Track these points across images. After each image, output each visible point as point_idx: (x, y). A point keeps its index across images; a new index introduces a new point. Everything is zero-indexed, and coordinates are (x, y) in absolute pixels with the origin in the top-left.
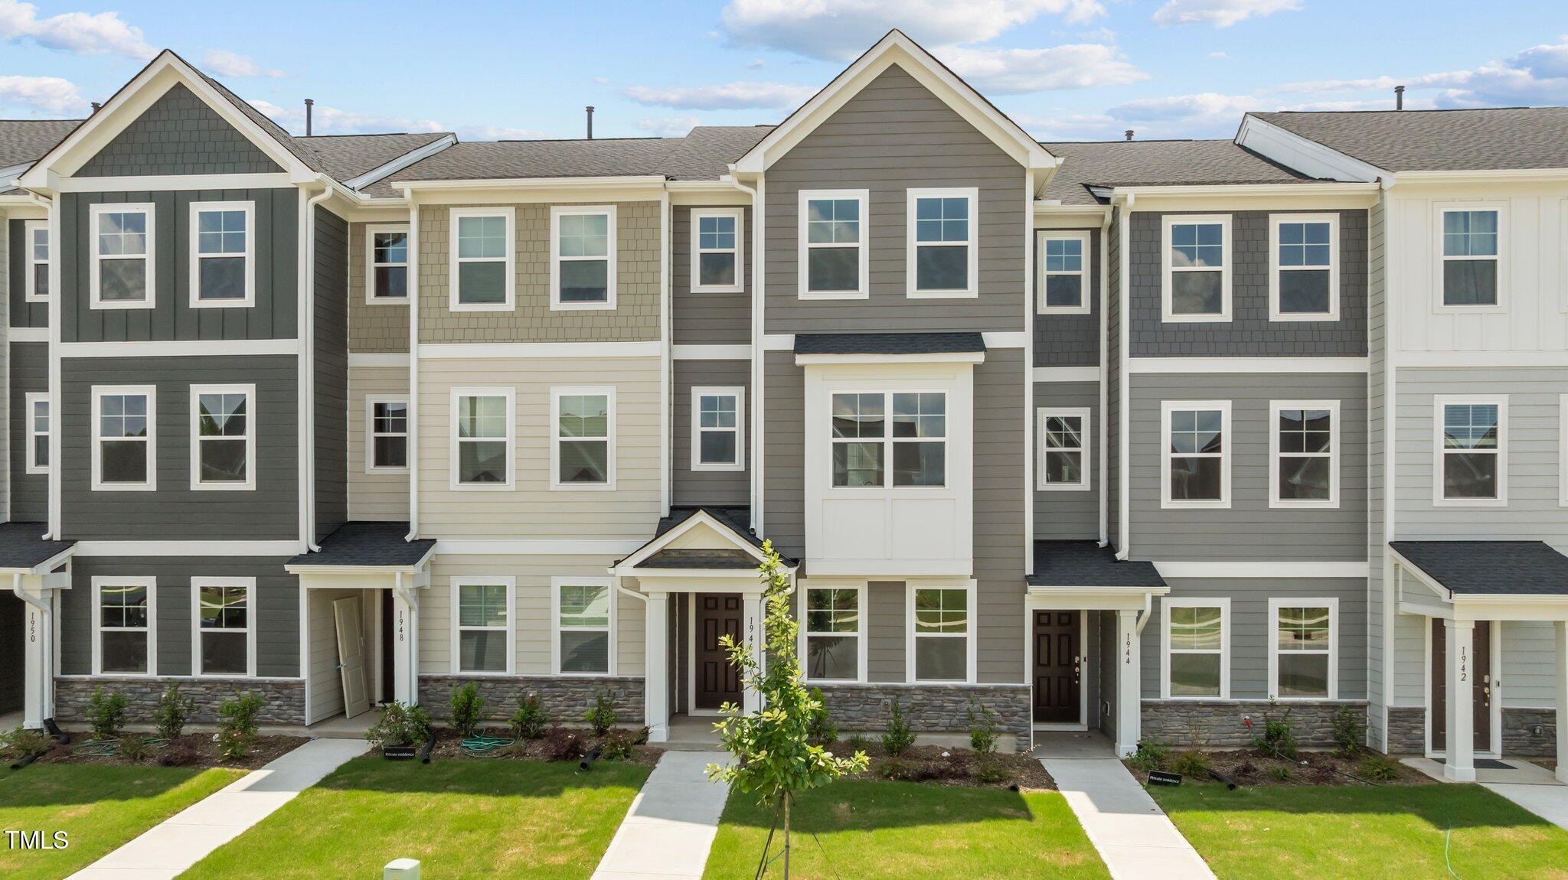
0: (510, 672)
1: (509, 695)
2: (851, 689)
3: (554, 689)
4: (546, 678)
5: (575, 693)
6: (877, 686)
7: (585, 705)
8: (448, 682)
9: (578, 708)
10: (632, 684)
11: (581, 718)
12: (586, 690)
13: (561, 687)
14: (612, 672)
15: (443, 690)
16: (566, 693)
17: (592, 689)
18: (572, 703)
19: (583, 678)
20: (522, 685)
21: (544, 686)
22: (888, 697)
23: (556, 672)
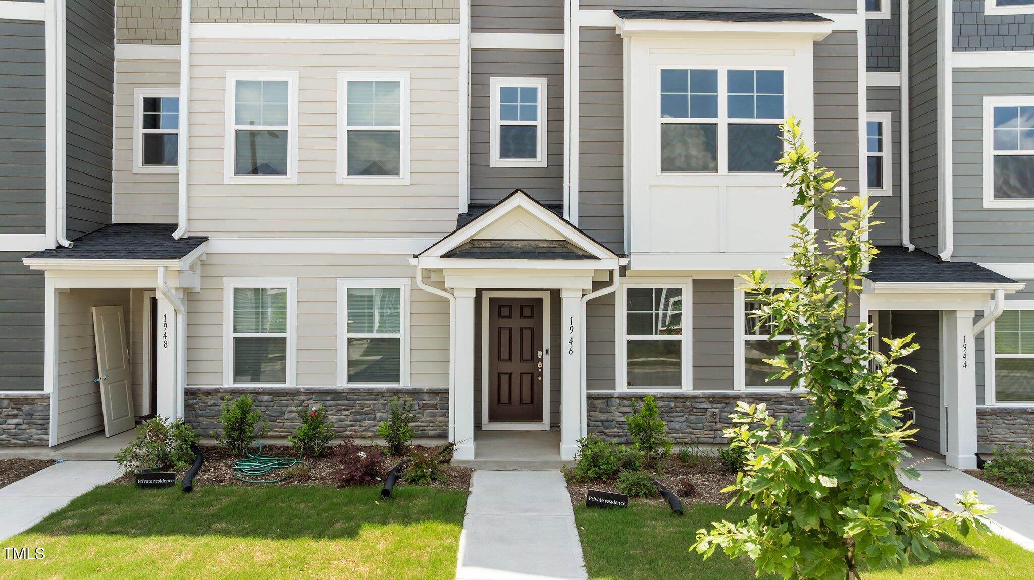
0: (291, 383)
1: (289, 409)
2: (675, 398)
3: (339, 402)
4: (330, 390)
5: (362, 406)
6: (704, 394)
7: (374, 419)
8: (220, 395)
9: (366, 423)
10: (426, 395)
11: (370, 434)
12: (375, 402)
13: (347, 399)
14: (405, 383)
15: (215, 405)
16: (353, 406)
17: (382, 402)
18: (359, 417)
19: (373, 389)
20: (303, 398)
21: (329, 398)
22: (715, 406)
23: (341, 383)
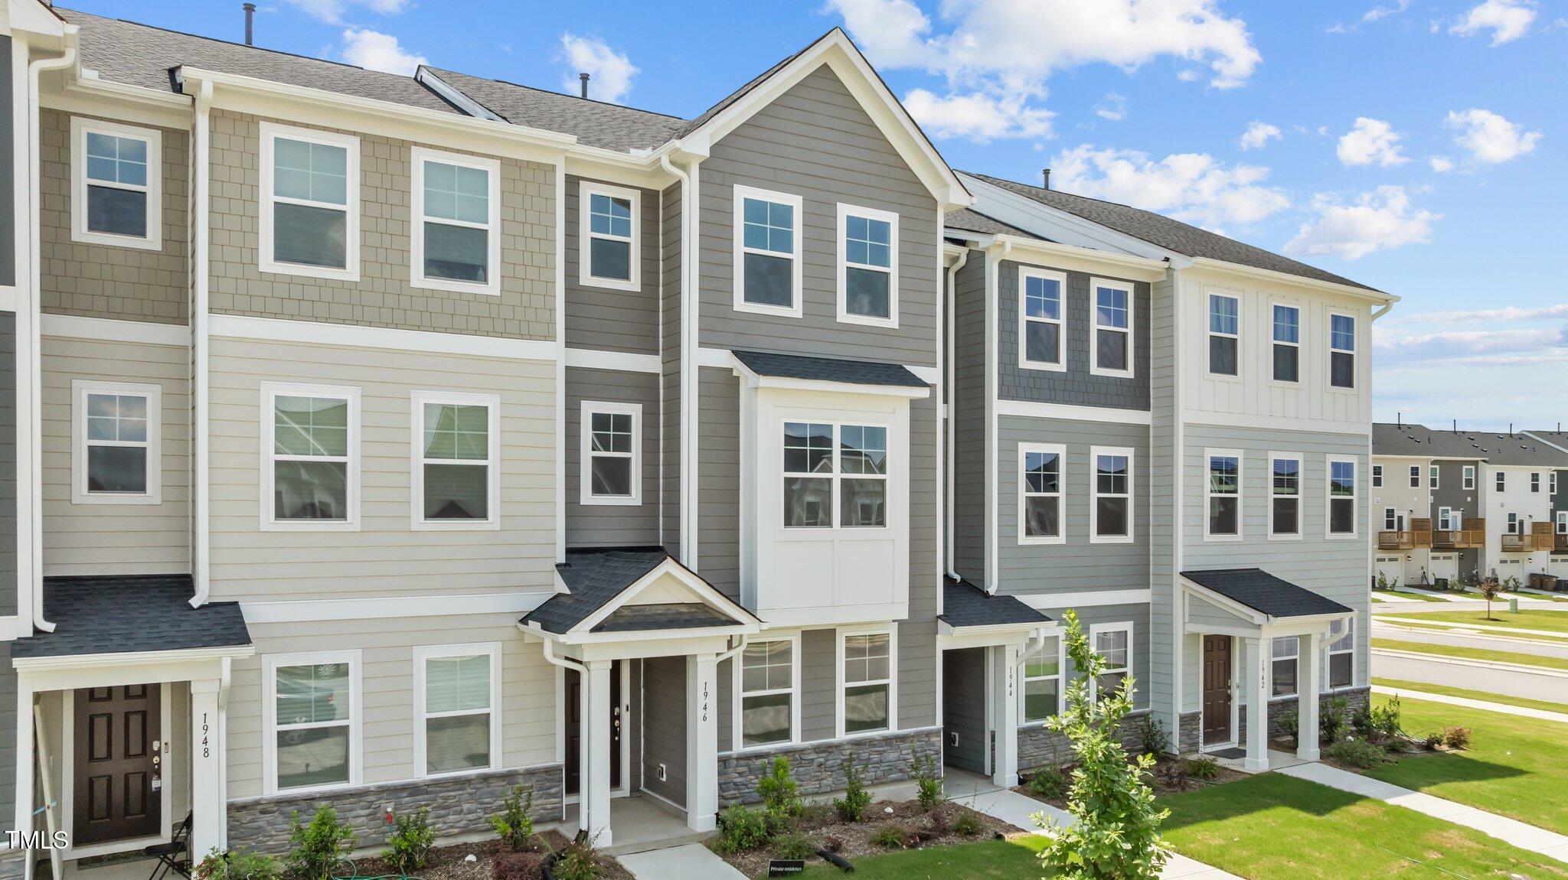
0: (355, 781)
1: (354, 813)
2: (787, 752)
3: (418, 797)
4: (409, 784)
5: (446, 799)
6: (812, 745)
7: (461, 812)
8: (259, 807)
9: (451, 818)
10: (521, 777)
11: (456, 831)
12: (461, 792)
13: (427, 793)
14: (496, 765)
15: (253, 821)
16: (435, 800)
17: (469, 791)
18: (442, 812)
19: (460, 777)
20: (372, 798)
21: (404, 795)
22: (820, 755)
23: (420, 774)
